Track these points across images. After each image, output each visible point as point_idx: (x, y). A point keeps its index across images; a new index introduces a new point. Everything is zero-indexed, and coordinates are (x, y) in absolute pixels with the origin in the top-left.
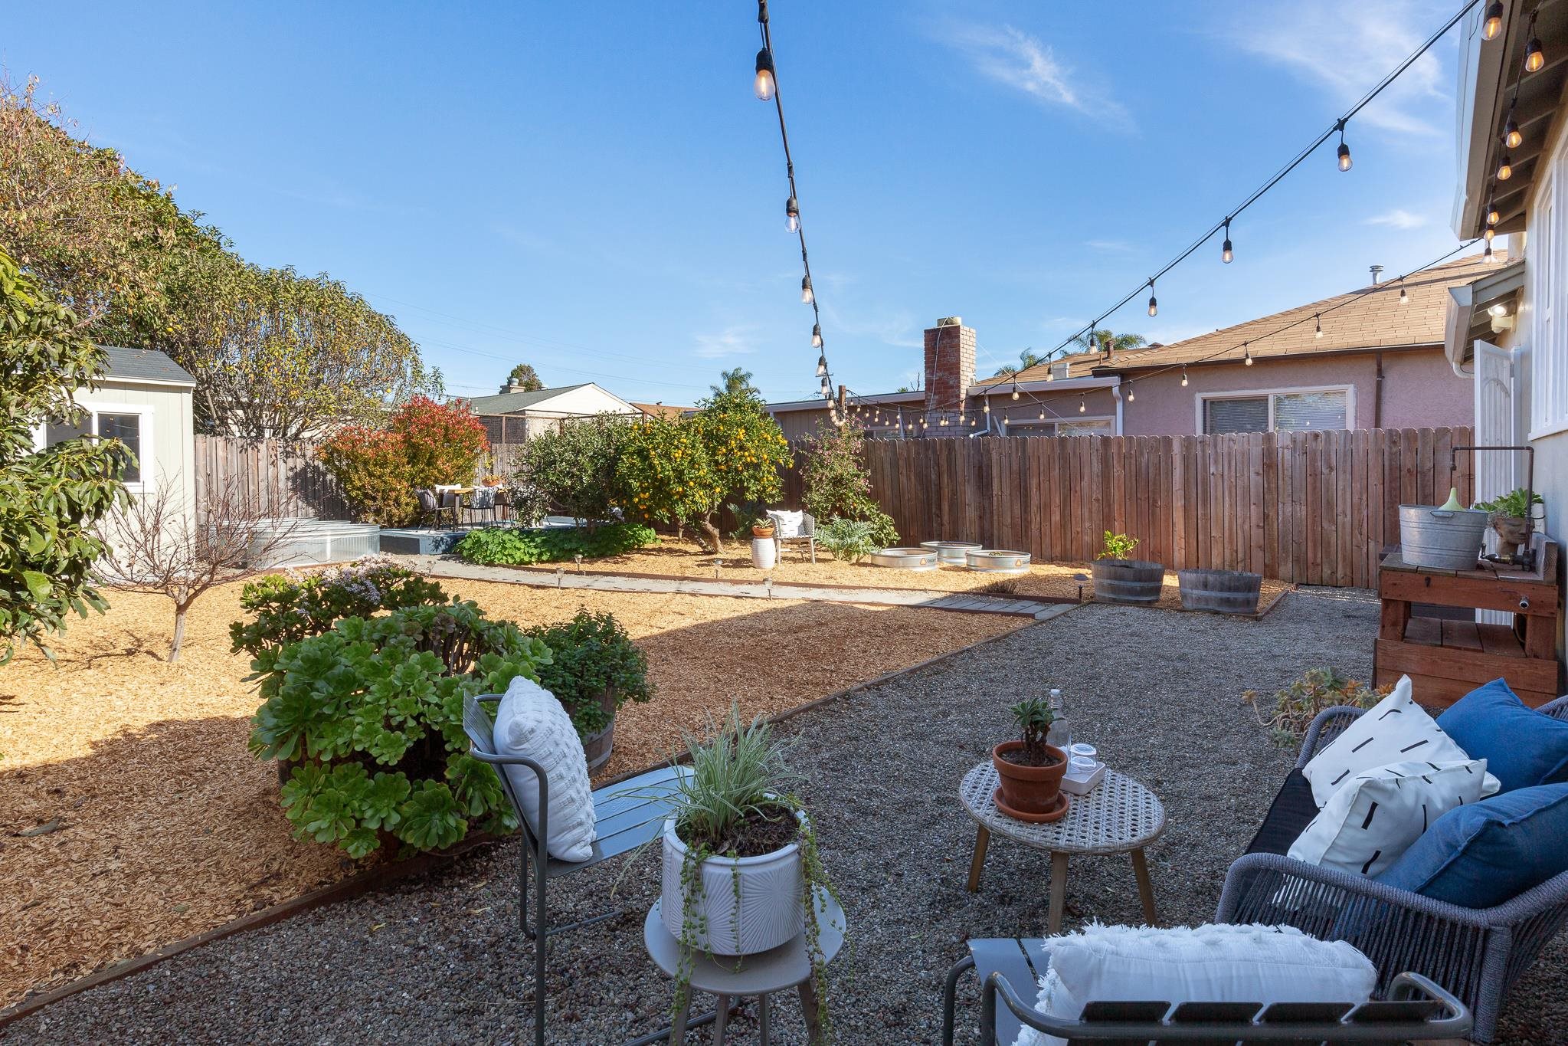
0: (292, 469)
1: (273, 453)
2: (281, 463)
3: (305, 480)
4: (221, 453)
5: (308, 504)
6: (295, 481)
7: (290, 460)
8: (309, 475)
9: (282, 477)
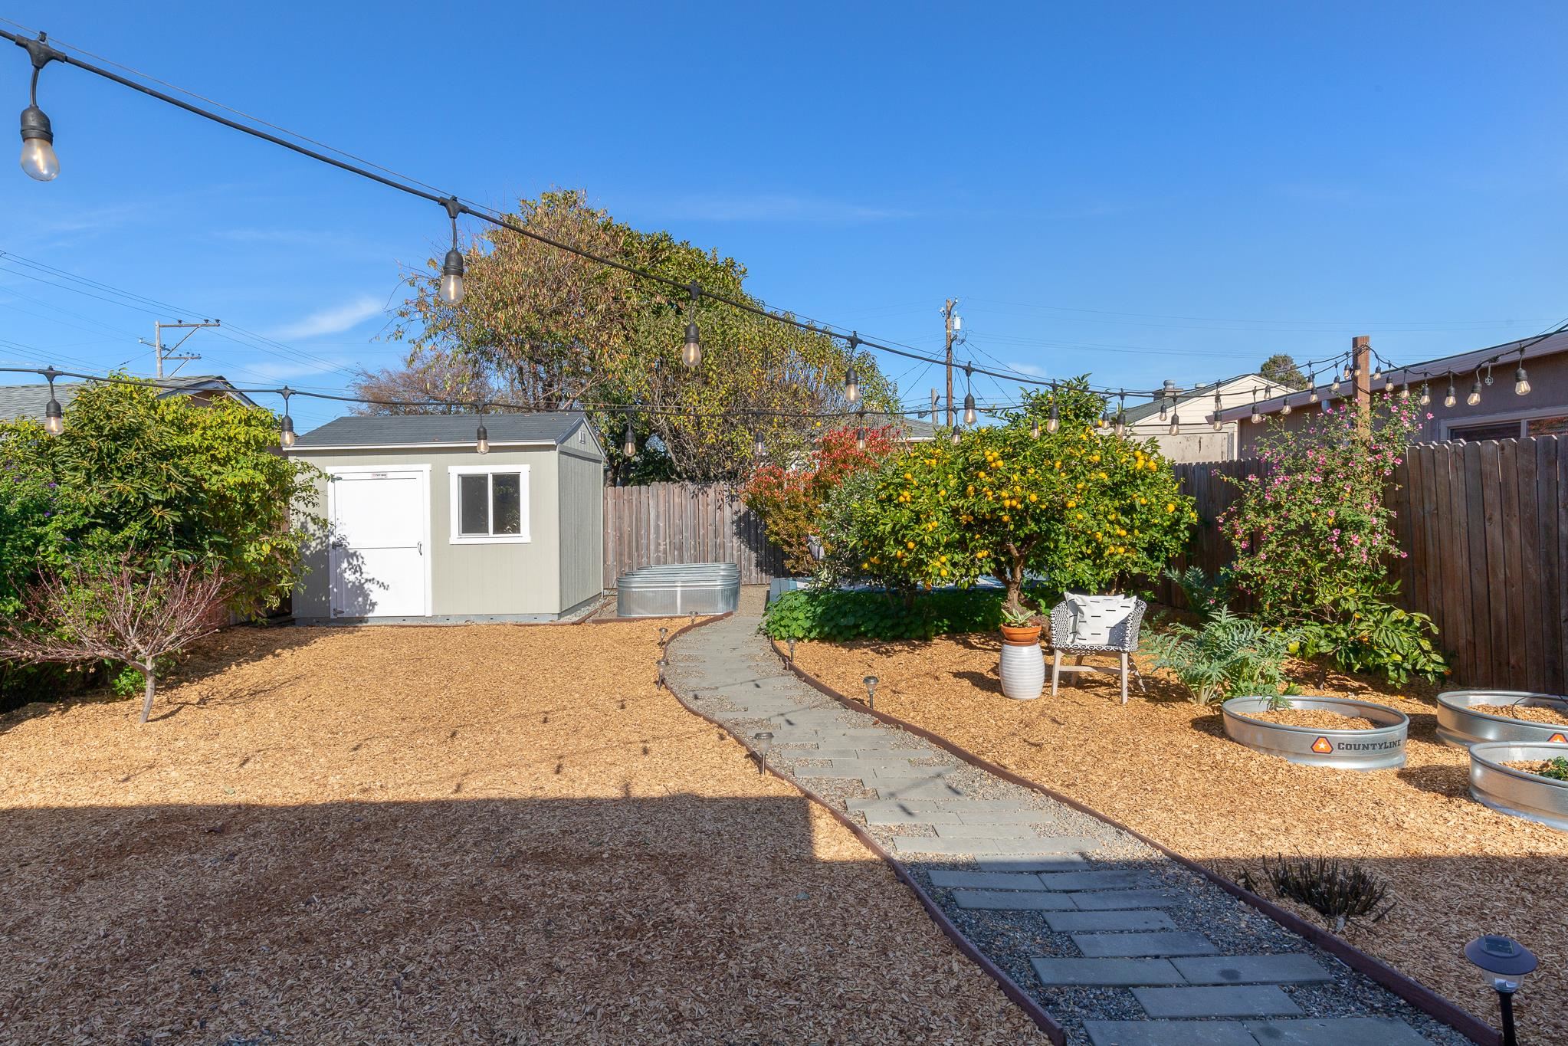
0: (736, 513)
1: (719, 497)
2: (727, 509)
3: (748, 523)
4: (677, 500)
5: (751, 548)
6: (738, 526)
7: (735, 503)
8: (752, 518)
9: (728, 521)
